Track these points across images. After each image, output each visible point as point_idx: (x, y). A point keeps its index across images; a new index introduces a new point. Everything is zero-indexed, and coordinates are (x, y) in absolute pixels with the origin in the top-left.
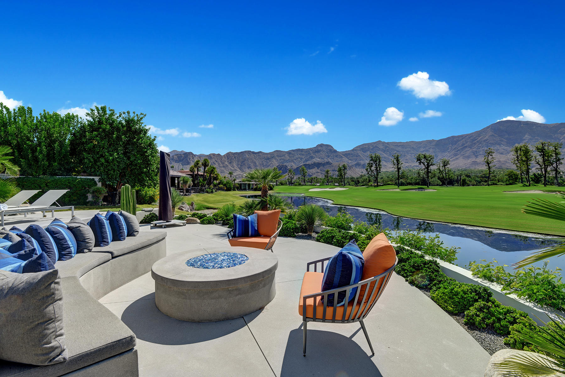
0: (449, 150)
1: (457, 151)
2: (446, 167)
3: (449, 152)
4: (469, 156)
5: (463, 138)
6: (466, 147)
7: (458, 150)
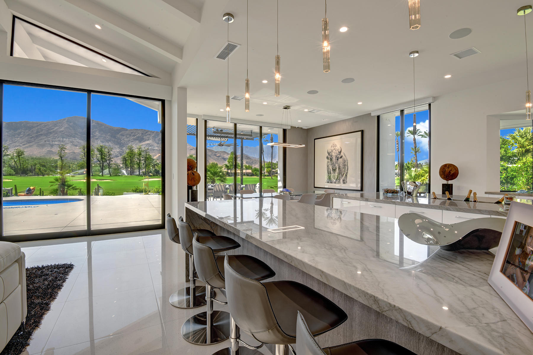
0: (22, 136)
1: (31, 138)
2: (21, 157)
3: (21, 137)
4: (44, 144)
5: (38, 126)
6: (41, 135)
7: (33, 137)
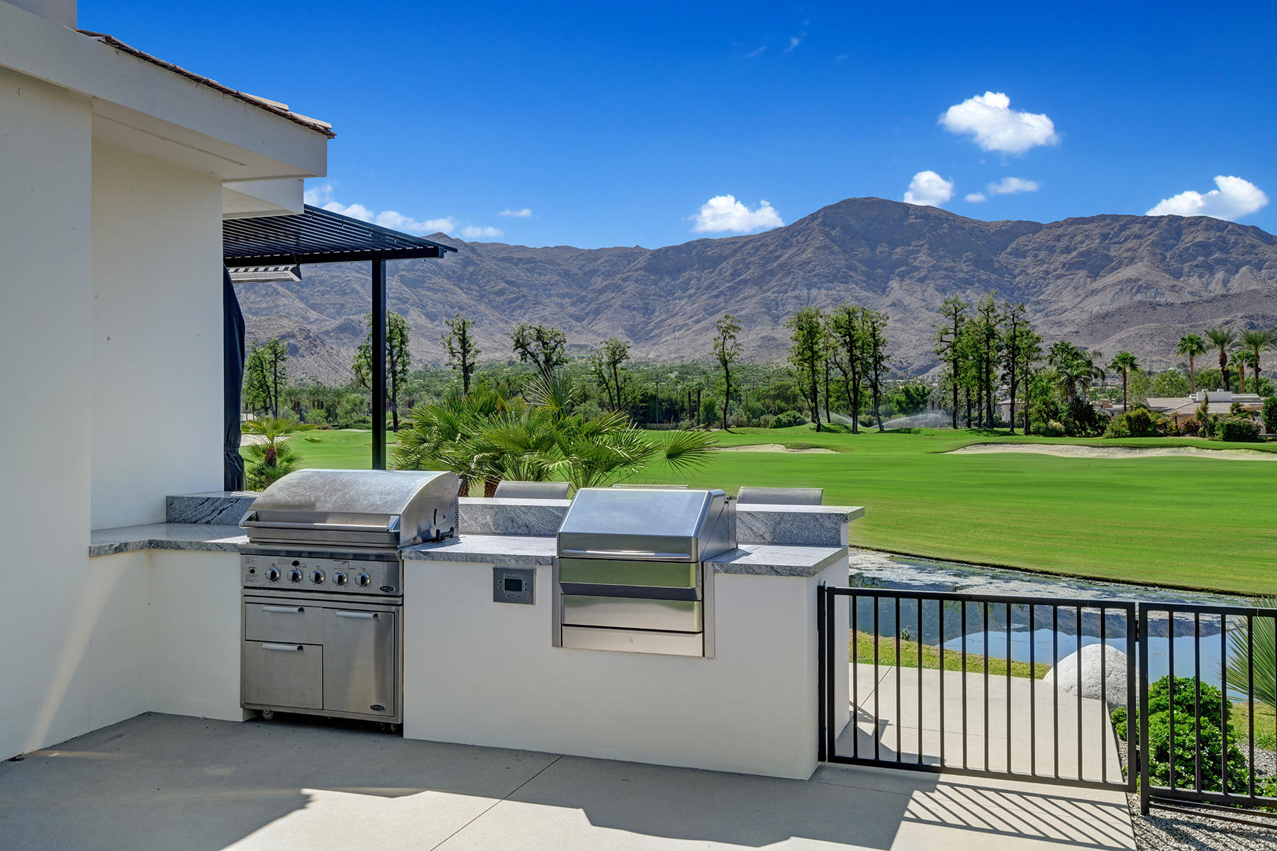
0: (692, 291)
1: (717, 297)
3: (690, 297)
4: (753, 315)
5: (736, 251)
6: (745, 282)
7: (721, 293)
